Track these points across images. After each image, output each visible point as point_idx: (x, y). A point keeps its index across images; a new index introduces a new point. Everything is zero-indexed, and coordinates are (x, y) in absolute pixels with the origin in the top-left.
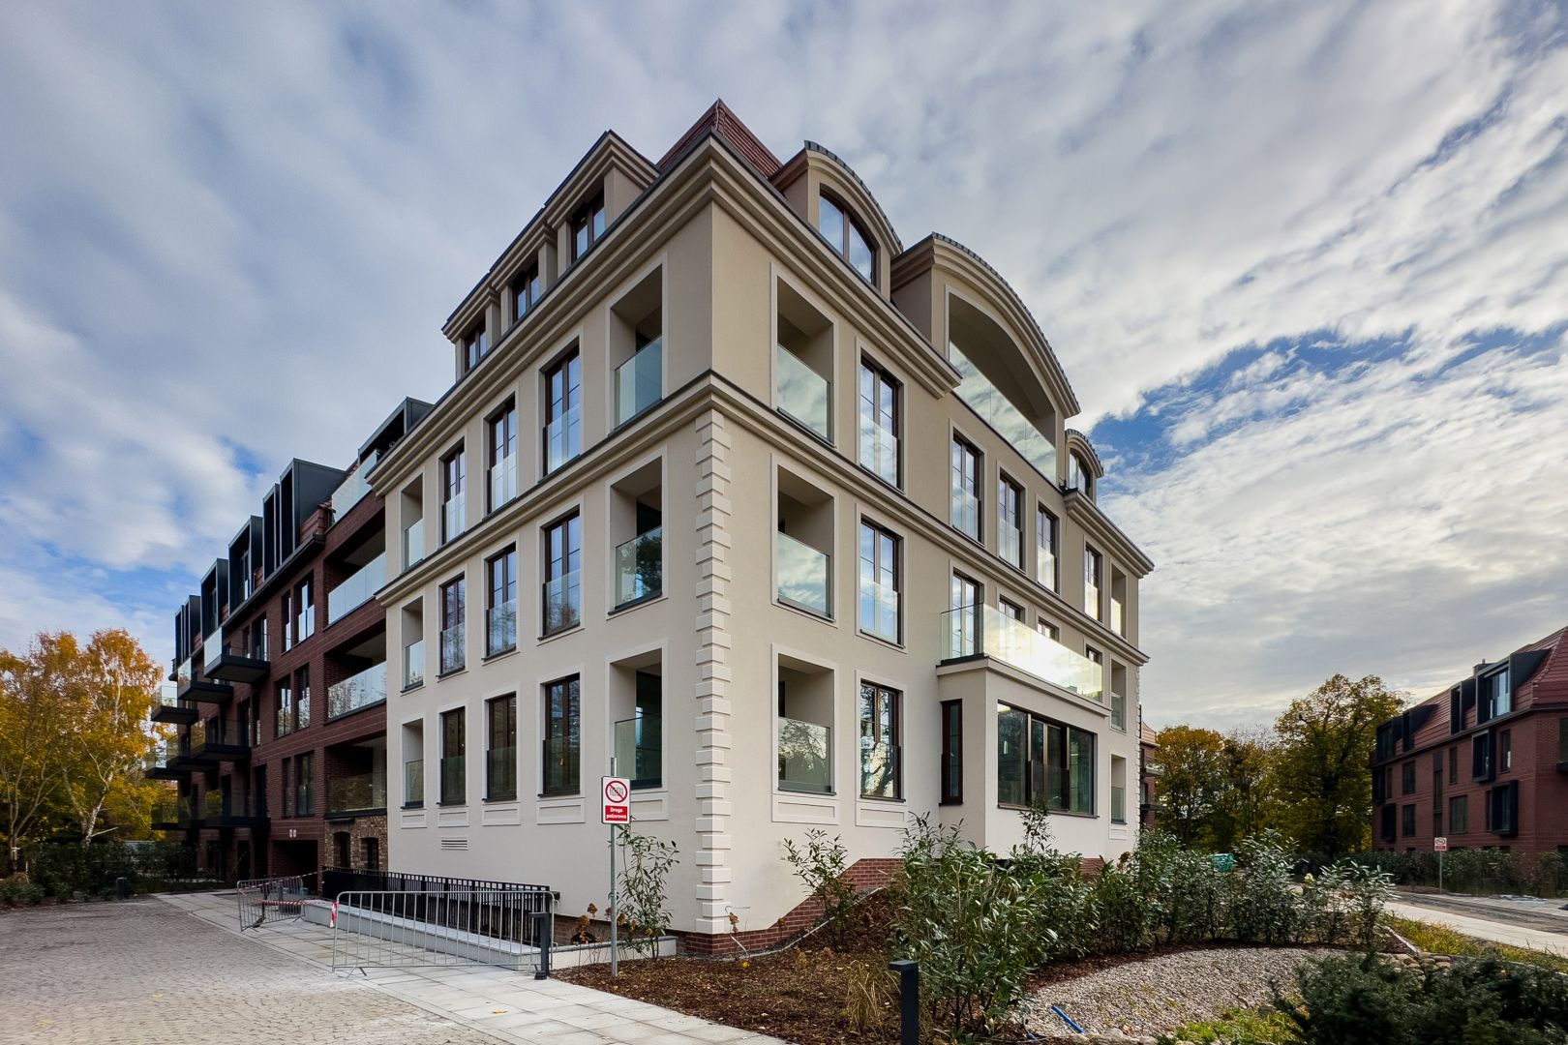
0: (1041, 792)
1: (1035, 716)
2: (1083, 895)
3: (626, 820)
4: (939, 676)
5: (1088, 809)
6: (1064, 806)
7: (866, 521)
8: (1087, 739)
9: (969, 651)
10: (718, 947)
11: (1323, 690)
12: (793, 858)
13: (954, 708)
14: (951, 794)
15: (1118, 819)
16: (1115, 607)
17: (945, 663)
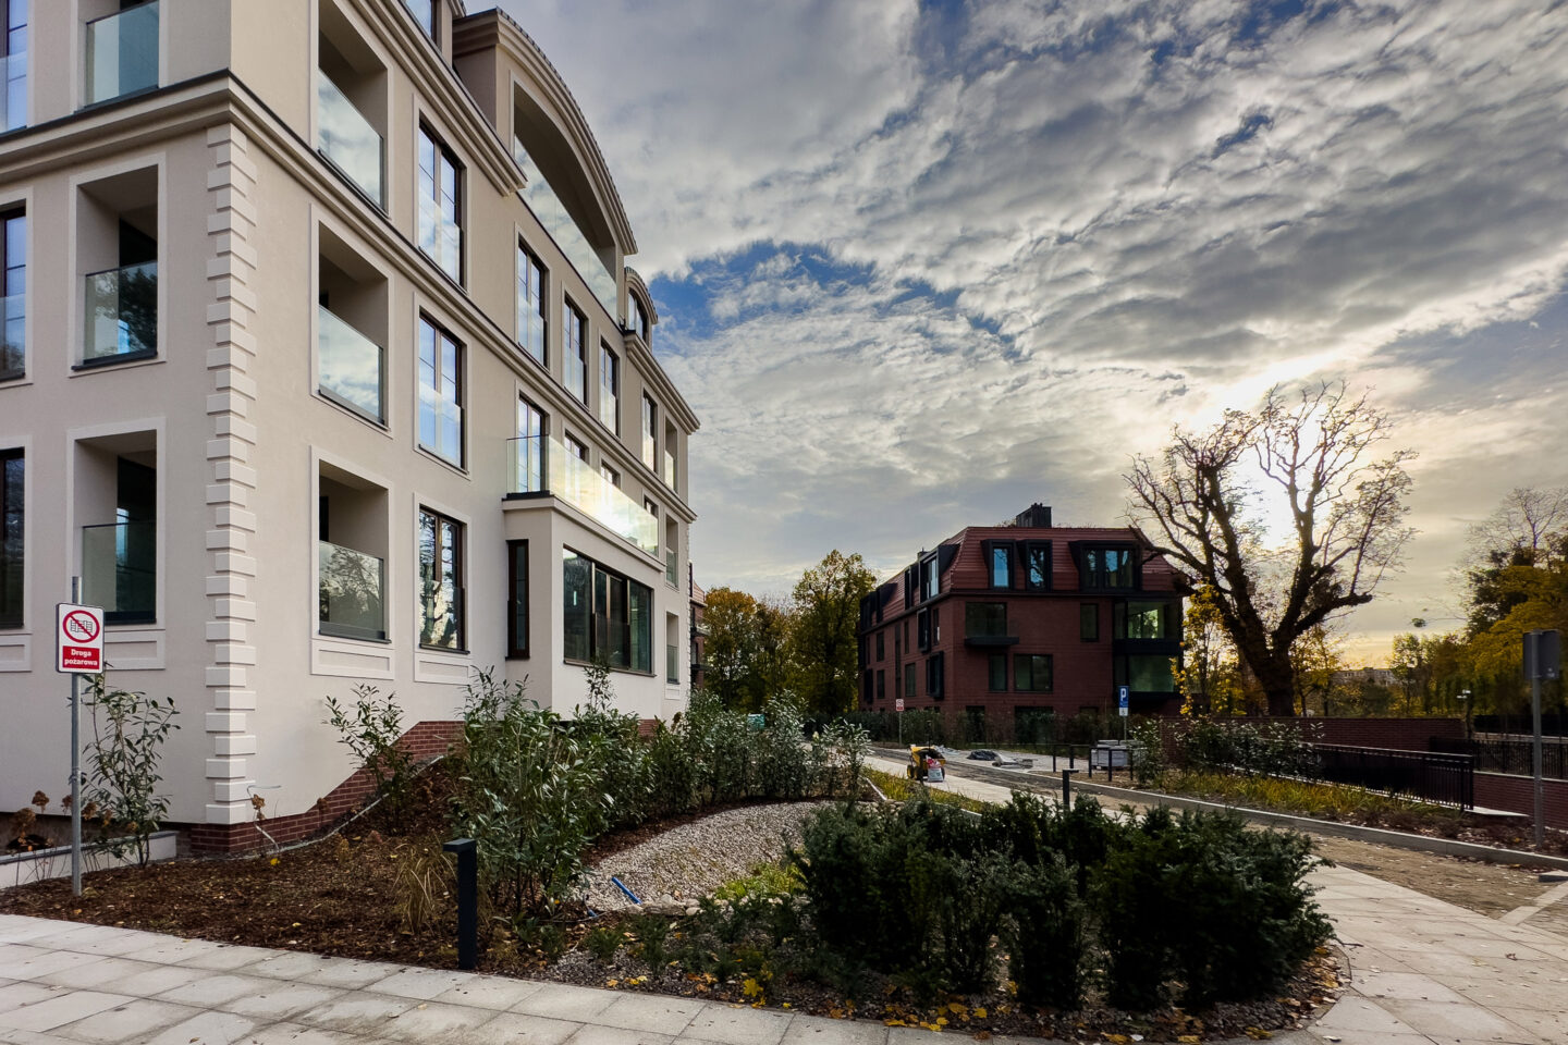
0: (604, 647)
1: (600, 566)
2: (639, 757)
3: (97, 667)
4: (505, 512)
5: (646, 668)
6: (625, 664)
7: (424, 315)
8: (645, 593)
9: (536, 488)
10: (237, 841)
11: (825, 563)
12: (337, 721)
13: (521, 549)
14: (518, 648)
15: (673, 680)
16: (669, 460)
17: (512, 497)
